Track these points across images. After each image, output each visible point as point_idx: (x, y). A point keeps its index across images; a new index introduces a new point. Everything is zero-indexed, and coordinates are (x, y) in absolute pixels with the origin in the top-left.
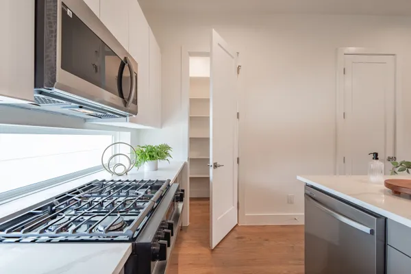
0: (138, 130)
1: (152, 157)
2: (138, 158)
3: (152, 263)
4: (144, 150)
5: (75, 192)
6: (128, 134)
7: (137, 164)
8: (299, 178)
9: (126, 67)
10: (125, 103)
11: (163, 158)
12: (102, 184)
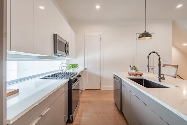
0: (69, 59)
1: (73, 67)
2: (69, 67)
3: (73, 83)
4: (71, 65)
5: (56, 74)
6: (66, 61)
7: (68, 69)
8: (113, 73)
9: (66, 46)
10: (66, 54)
11: (76, 67)
12: (60, 73)
